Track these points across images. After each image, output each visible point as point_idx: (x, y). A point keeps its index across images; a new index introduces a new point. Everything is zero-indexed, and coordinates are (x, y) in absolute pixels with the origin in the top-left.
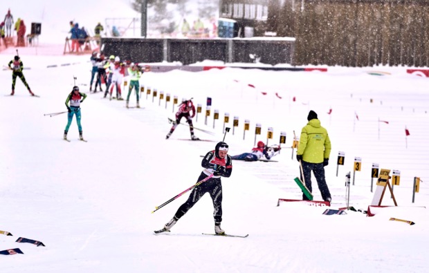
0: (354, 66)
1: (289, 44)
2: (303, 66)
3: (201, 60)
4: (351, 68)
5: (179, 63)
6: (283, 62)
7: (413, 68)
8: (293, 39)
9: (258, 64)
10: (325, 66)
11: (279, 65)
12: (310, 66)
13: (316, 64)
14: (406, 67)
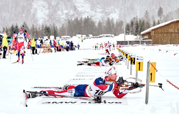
0: (163, 44)
1: (151, 41)
2: (154, 45)
3: (135, 44)
4: (163, 45)
5: (131, 45)
6: (150, 44)
7: (174, 45)
8: (152, 40)
9: (145, 45)
10: (158, 45)
11: (149, 45)
12: (155, 45)
13: (156, 44)
14: (173, 45)
